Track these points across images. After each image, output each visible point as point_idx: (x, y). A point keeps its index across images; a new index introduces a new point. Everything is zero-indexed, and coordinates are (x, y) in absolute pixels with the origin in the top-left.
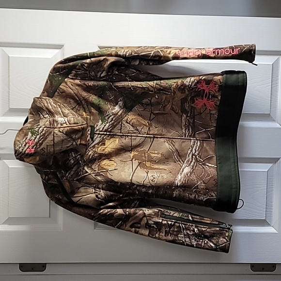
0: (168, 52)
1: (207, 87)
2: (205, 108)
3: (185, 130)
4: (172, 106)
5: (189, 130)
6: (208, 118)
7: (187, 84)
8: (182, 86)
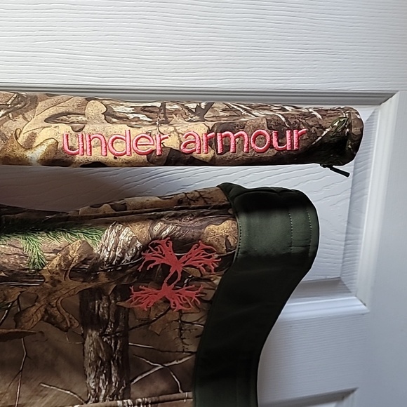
0: (22, 140)
1: (179, 257)
2: (165, 307)
3: (97, 377)
4: (46, 311)
5: (109, 376)
6: (173, 334)
7: (105, 254)
8: (84, 262)
